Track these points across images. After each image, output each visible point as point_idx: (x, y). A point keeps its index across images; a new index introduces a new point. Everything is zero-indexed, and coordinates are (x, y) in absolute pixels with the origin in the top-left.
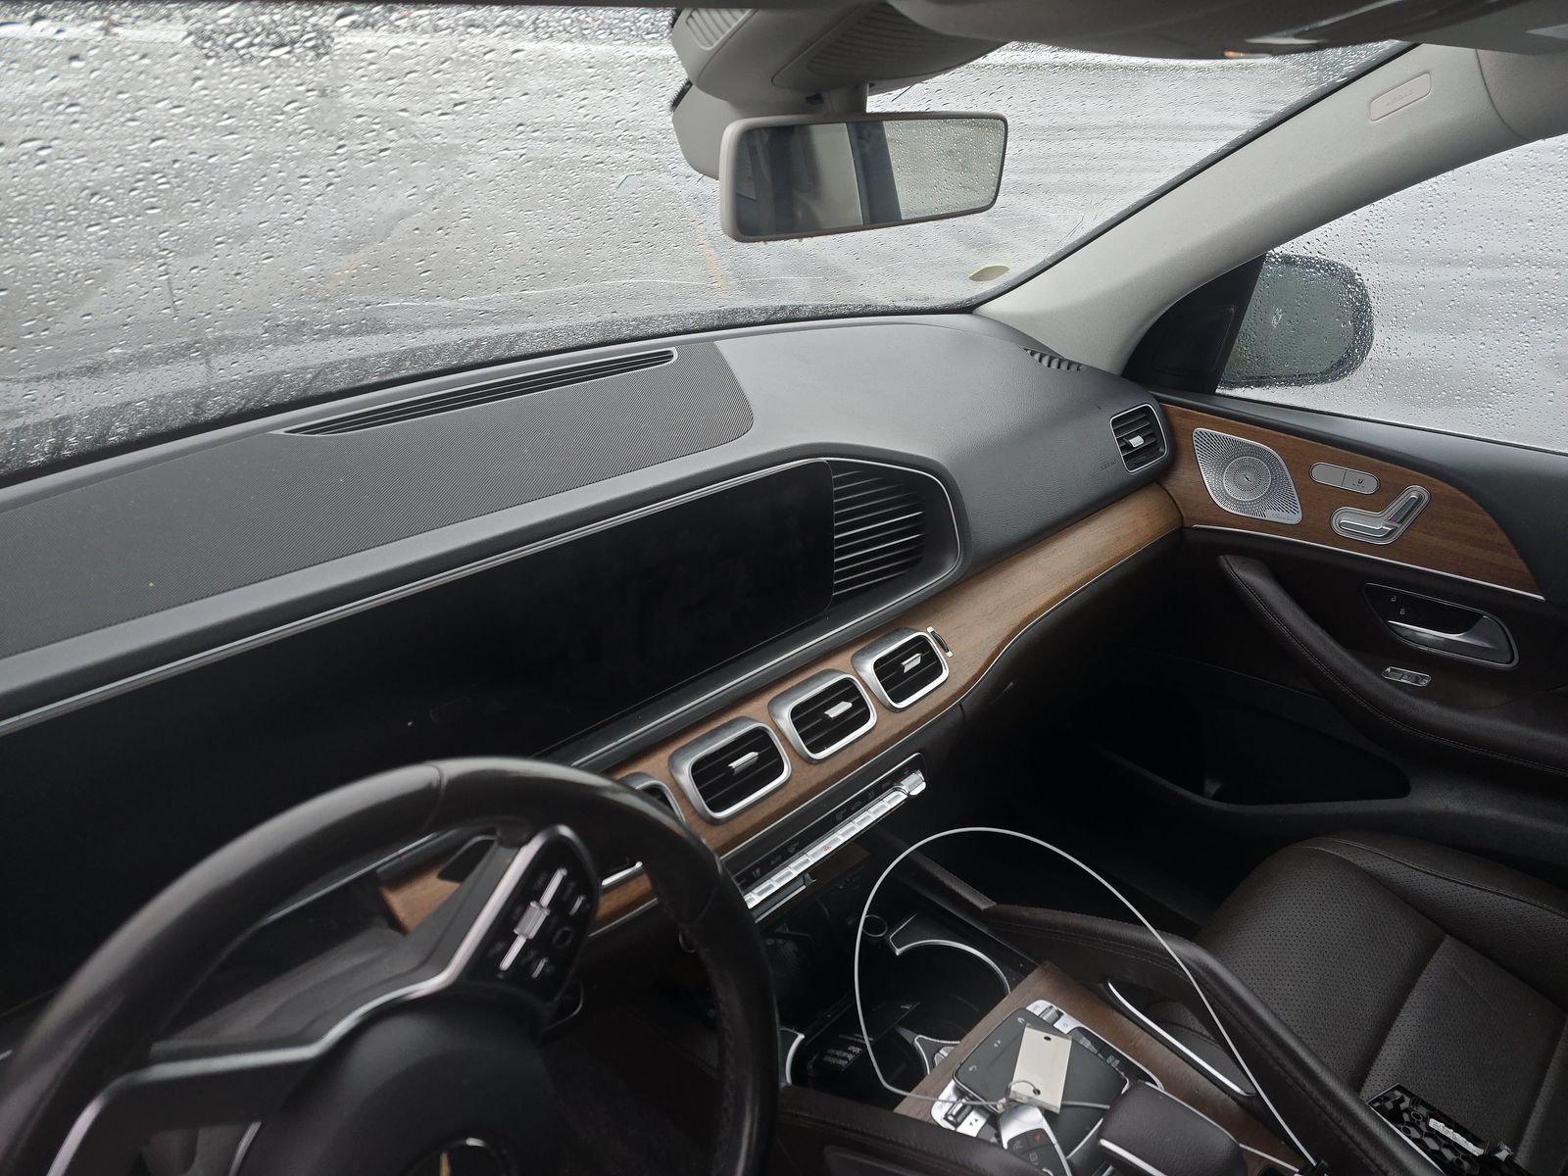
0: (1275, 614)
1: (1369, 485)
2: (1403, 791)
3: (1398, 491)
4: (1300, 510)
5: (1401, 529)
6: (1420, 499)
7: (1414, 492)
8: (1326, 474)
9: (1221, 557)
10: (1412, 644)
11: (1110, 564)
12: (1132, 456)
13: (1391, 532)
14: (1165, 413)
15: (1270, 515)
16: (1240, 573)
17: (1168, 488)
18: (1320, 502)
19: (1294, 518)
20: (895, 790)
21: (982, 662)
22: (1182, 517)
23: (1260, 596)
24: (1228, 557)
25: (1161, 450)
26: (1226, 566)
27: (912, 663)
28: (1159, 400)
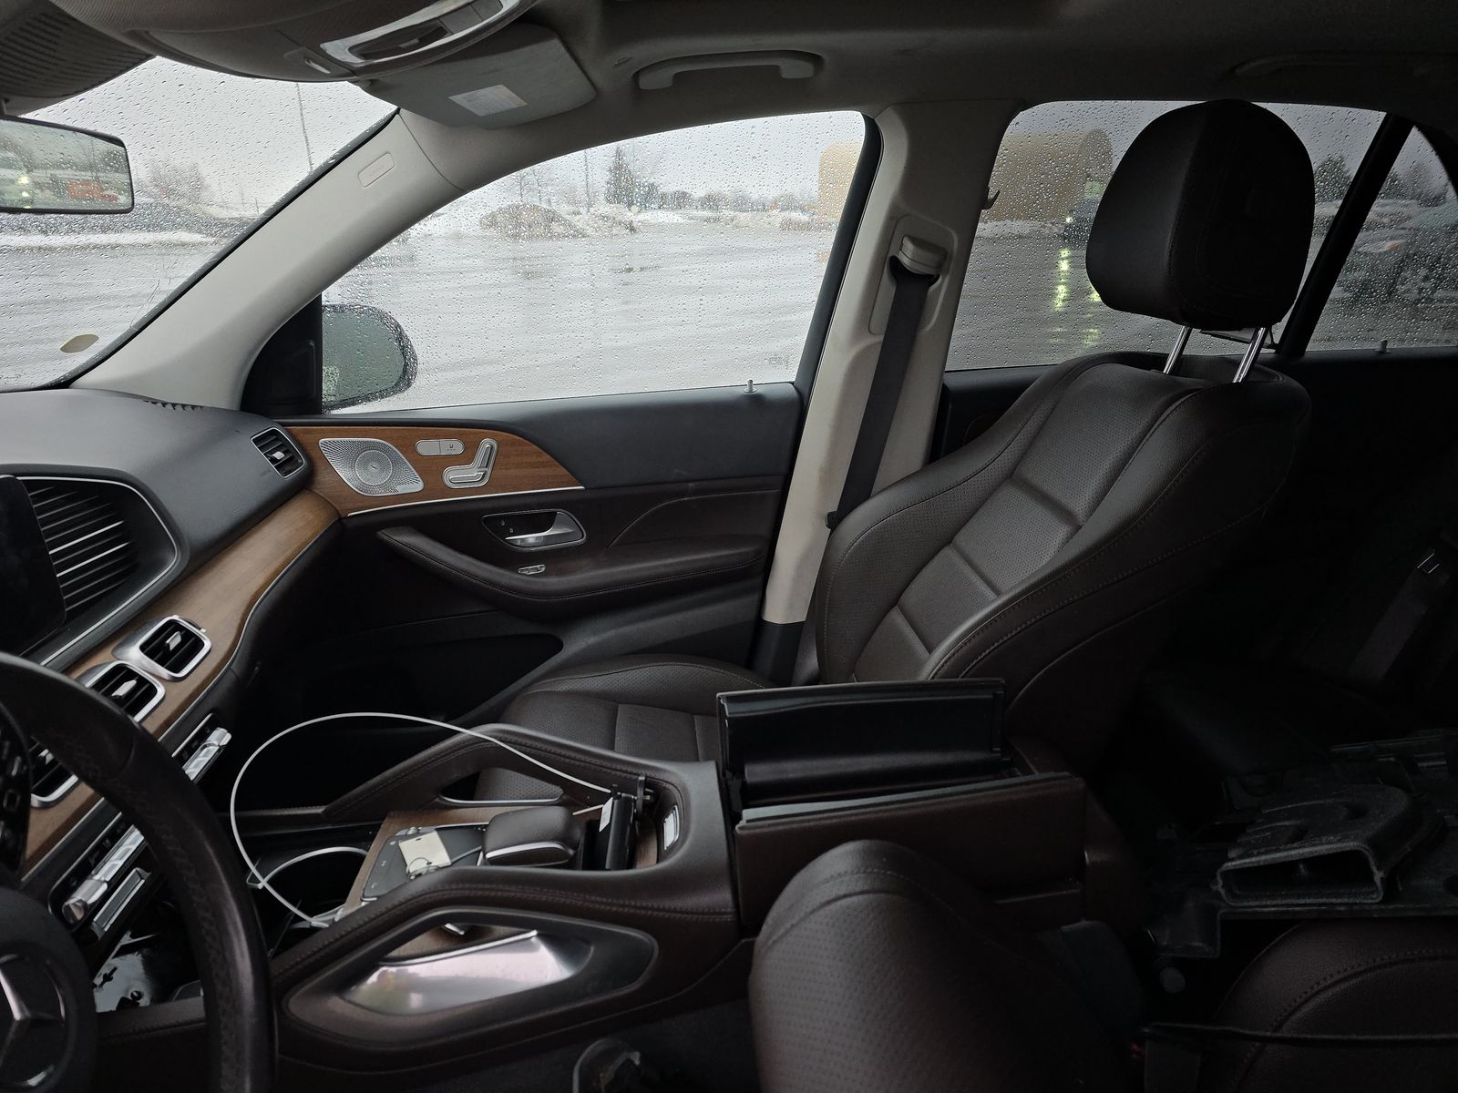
0: (434, 558)
1: (457, 447)
2: (558, 646)
3: (477, 446)
4: (419, 479)
5: (489, 471)
6: (492, 448)
7: (487, 443)
8: (427, 447)
9: (379, 533)
10: (525, 549)
11: (300, 548)
12: (280, 466)
13: (484, 475)
14: (289, 433)
15: (401, 489)
16: (398, 539)
17: (316, 491)
18: (431, 468)
19: (418, 486)
20: (205, 746)
21: (234, 631)
22: (337, 511)
23: (422, 552)
24: (383, 531)
25: (300, 461)
26: (385, 537)
27: (174, 641)
28: (283, 425)
